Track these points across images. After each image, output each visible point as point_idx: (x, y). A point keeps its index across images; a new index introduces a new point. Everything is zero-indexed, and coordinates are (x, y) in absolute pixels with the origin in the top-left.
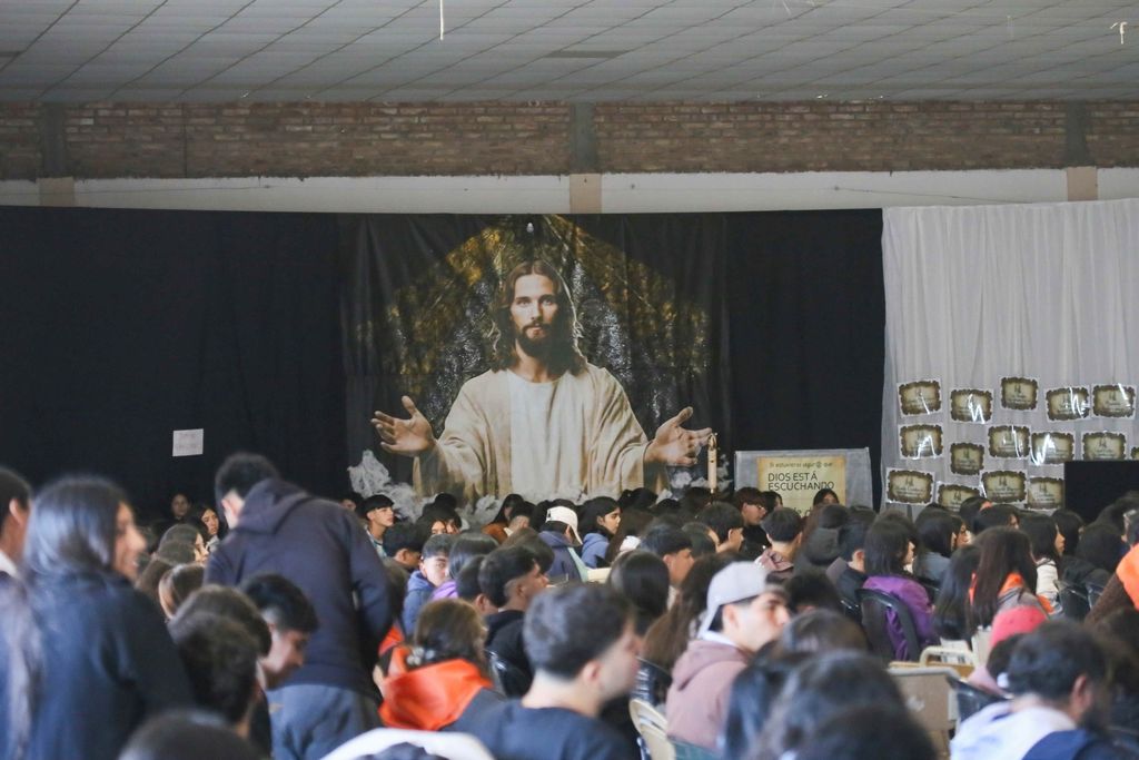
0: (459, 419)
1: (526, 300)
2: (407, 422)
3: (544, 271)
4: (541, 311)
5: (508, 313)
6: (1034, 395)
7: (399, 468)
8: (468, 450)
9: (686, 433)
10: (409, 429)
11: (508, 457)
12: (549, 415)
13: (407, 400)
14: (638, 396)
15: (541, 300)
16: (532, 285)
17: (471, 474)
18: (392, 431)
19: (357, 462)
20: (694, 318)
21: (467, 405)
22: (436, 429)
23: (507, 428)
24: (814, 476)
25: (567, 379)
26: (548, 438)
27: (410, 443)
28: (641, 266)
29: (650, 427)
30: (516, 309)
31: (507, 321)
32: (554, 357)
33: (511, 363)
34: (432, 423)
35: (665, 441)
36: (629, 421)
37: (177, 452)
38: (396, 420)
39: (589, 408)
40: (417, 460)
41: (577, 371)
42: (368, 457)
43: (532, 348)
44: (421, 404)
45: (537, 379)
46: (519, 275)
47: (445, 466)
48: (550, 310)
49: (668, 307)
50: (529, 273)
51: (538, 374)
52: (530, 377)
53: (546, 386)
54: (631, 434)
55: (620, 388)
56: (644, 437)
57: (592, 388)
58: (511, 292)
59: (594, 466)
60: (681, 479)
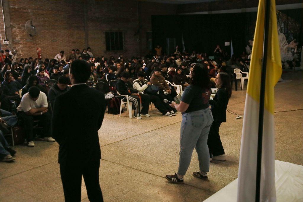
9: (295, 43)
14: (287, 38)
28: (290, 18)
29: (289, 42)
35: (291, 44)
37: (225, 45)
38: (252, 41)
42: (248, 46)
49: (294, 23)
54: (286, 43)
55: (285, 36)
56: (288, 44)
57: (281, 36)
60: (293, 50)
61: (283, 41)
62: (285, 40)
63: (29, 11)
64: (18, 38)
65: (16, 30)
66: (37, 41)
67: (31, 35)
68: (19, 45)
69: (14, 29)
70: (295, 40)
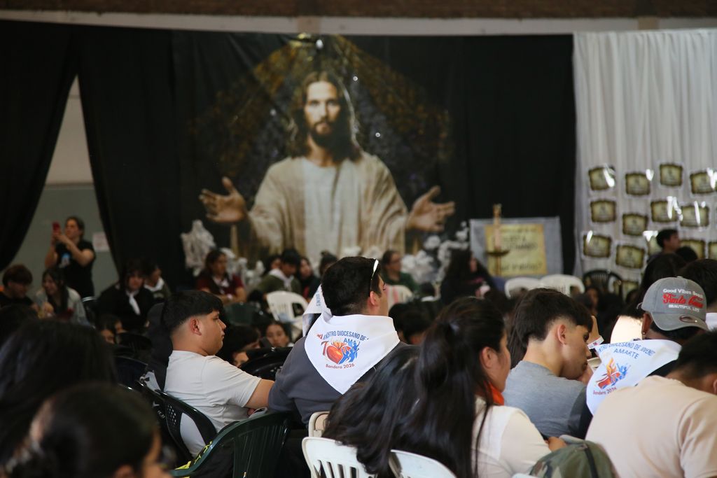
0: (267, 196)
1: (315, 103)
2: (226, 199)
3: (330, 79)
4: (327, 111)
5: (302, 112)
6: (681, 176)
7: (221, 234)
8: (272, 220)
9: (435, 207)
11: (302, 225)
12: (333, 194)
13: (226, 181)
15: (328, 102)
17: (275, 240)
18: (214, 206)
19: (188, 229)
20: (439, 117)
21: (272, 186)
22: (249, 203)
23: (302, 203)
24: (524, 239)
25: (347, 165)
26: (332, 210)
27: (229, 215)
29: (409, 201)
30: (309, 110)
31: (301, 117)
32: (337, 147)
33: (304, 152)
34: (246, 199)
35: (421, 212)
36: (394, 198)
38: (219, 197)
39: (364, 186)
40: (234, 229)
41: (355, 158)
42: (198, 224)
43: (320, 140)
44: (237, 184)
45: (324, 164)
46: (310, 82)
47: (255, 233)
48: (334, 110)
49: (421, 108)
50: (317, 79)
51: (324, 160)
52: (319, 162)
53: (330, 171)
54: (395, 207)
55: (387, 172)
56: (405, 210)
57: (366, 171)
58: (305, 96)
59: (368, 233)
60: (432, 242)
61: (379, 192)
62: (393, 191)
70: (435, 190)
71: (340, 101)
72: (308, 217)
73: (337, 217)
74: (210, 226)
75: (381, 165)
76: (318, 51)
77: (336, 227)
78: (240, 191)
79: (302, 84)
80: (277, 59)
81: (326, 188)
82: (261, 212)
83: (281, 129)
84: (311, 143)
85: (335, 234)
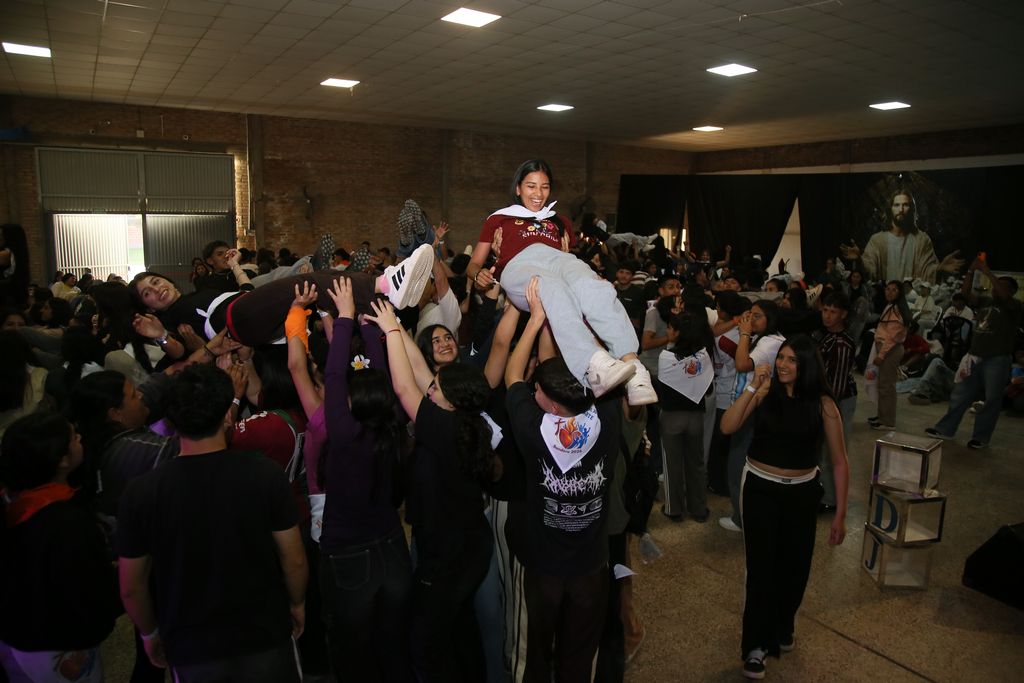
0: (870, 249)
1: (898, 205)
2: (852, 249)
3: (905, 193)
4: (903, 209)
5: (890, 210)
7: (848, 264)
8: (872, 261)
9: (957, 261)
10: (853, 251)
11: (886, 264)
12: (902, 249)
13: (852, 241)
15: (904, 205)
16: (900, 199)
17: (873, 269)
18: (846, 251)
21: (873, 244)
22: (862, 251)
23: (887, 253)
25: (910, 235)
26: (901, 258)
27: (853, 256)
28: (942, 190)
30: (894, 208)
31: (889, 212)
32: (906, 227)
33: (889, 229)
35: (948, 263)
36: (932, 255)
38: (848, 248)
39: (917, 248)
40: (854, 263)
41: (915, 233)
43: (898, 223)
45: (898, 235)
46: (895, 195)
47: (864, 266)
48: (906, 208)
49: (955, 207)
50: (899, 193)
51: (900, 232)
52: (896, 234)
53: (902, 239)
54: (933, 259)
55: (930, 240)
56: (937, 261)
57: (920, 239)
59: (917, 271)
60: (951, 279)
61: (924, 251)
62: (932, 250)
63: (309, 165)
64: (278, 224)
65: (275, 207)
66: (322, 229)
67: (308, 218)
68: (279, 239)
69: (270, 204)
70: (956, 252)
71: (909, 204)
72: (888, 260)
73: (903, 261)
74: (844, 261)
75: (928, 237)
76: (901, 179)
77: (903, 266)
78: (858, 246)
79: (891, 196)
80: (881, 183)
81: (899, 247)
82: (867, 256)
83: (880, 218)
84: (893, 224)
85: (902, 270)
